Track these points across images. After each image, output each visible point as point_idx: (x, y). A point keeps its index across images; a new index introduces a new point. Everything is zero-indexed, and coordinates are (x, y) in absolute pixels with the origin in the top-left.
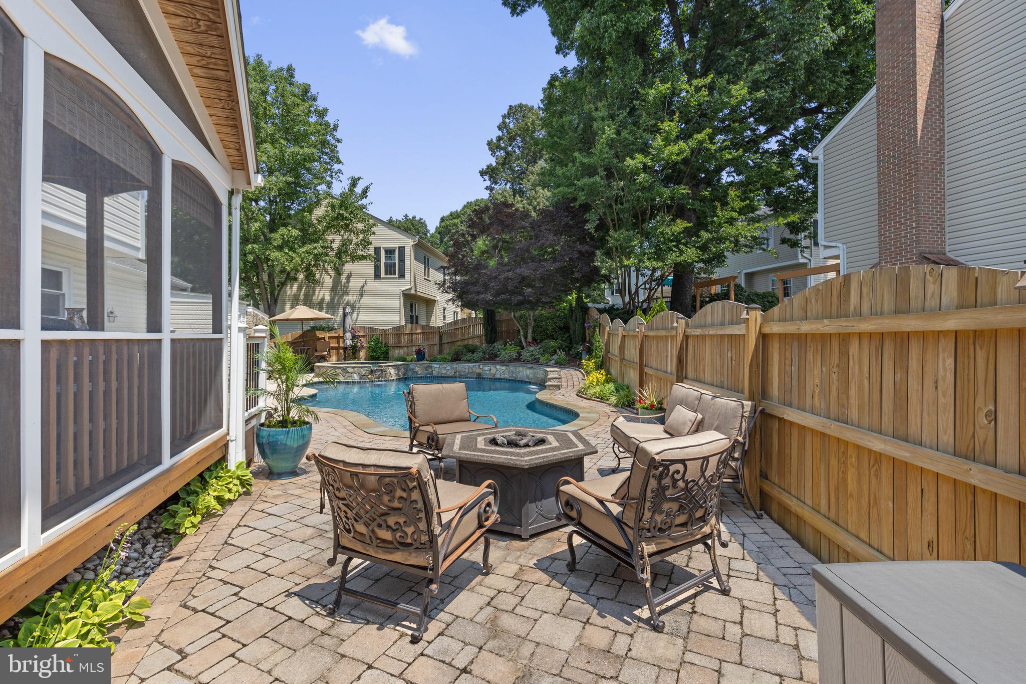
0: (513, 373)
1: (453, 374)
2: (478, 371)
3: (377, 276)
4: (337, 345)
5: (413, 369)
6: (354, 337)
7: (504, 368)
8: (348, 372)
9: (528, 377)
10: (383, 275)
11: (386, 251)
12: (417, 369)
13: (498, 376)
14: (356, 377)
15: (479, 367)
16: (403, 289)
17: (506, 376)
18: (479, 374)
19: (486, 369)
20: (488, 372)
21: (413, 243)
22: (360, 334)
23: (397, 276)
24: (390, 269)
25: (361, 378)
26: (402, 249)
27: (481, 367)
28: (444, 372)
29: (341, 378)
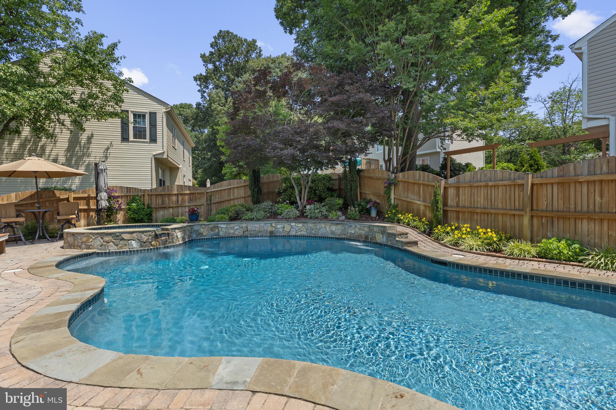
0: (313, 229)
1: (242, 233)
2: (270, 229)
3: (125, 138)
4: (86, 207)
5: (197, 231)
6: (110, 198)
7: (300, 225)
8: (123, 239)
9: (332, 232)
10: (131, 138)
11: (135, 115)
12: (202, 230)
13: (293, 233)
14: (135, 245)
15: (271, 226)
16: (154, 153)
17: (304, 233)
18: (271, 232)
19: (279, 226)
20: (281, 230)
21: (165, 110)
22: (116, 194)
23: (148, 140)
24: (139, 134)
25: (141, 246)
26: (153, 115)
27: (274, 225)
28: (232, 231)
29: (113, 248)
